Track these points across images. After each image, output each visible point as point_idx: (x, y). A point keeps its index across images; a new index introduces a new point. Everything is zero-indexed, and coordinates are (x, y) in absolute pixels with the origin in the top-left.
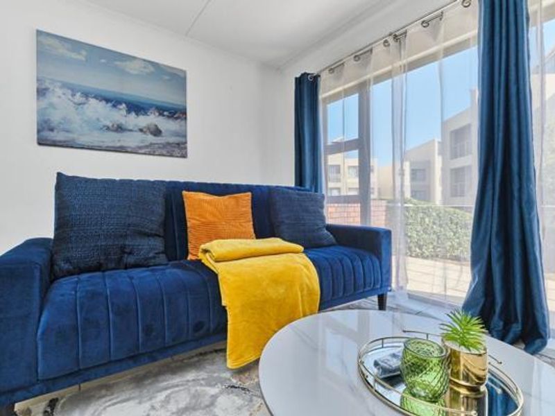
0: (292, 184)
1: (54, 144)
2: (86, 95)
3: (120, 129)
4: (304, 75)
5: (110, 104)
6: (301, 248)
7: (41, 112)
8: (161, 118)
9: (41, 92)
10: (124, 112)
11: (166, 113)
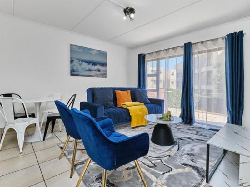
0: (137, 87)
1: (75, 75)
2: (82, 61)
3: (90, 70)
4: (141, 54)
5: (88, 64)
6: (143, 104)
7: (72, 67)
8: (101, 66)
9: (72, 61)
10: (91, 65)
11: (102, 65)
